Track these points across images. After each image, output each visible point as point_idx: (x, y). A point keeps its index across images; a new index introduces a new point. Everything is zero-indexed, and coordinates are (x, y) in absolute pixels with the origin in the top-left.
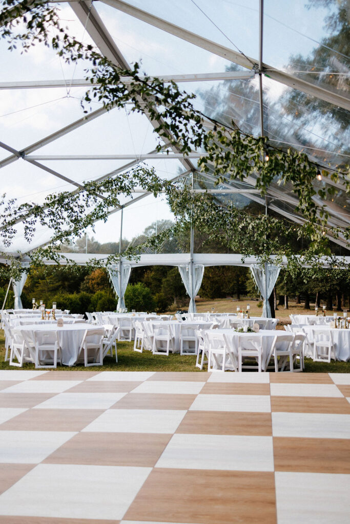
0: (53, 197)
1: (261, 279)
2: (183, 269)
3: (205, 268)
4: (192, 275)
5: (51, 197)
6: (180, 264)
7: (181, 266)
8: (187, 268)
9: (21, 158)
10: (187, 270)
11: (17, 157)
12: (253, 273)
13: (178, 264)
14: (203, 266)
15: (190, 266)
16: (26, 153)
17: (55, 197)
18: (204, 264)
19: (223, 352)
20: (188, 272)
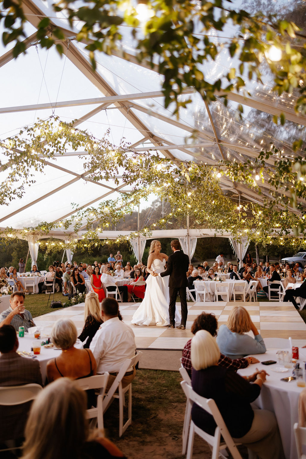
0: (103, 203)
1: (237, 246)
2: (182, 240)
3: (197, 239)
4: (188, 244)
5: (102, 204)
6: (180, 237)
7: (181, 238)
8: (185, 239)
9: (81, 179)
10: (185, 241)
11: (79, 178)
12: (231, 242)
13: (178, 237)
14: (196, 238)
15: (187, 238)
16: (84, 175)
17: (104, 203)
18: (196, 236)
19: (204, 292)
20: (186, 242)
